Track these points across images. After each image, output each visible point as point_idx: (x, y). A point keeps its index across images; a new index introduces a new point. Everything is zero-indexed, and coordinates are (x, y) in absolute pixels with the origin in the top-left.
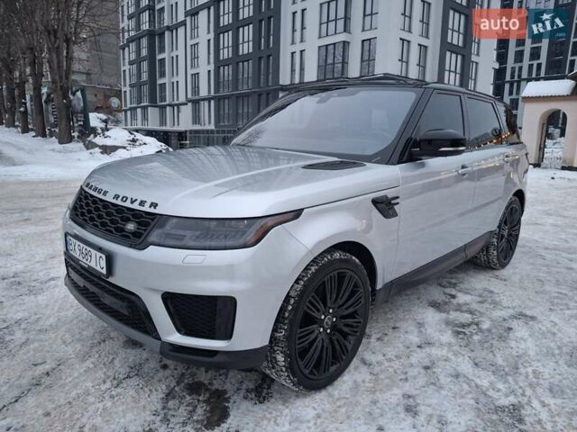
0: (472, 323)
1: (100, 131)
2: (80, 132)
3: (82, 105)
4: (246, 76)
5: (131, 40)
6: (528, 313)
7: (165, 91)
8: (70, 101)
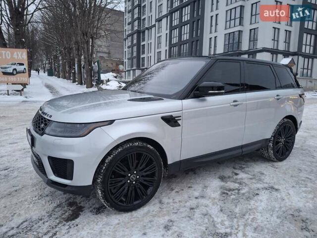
0: (237, 189)
1: (105, 82)
2: (96, 82)
3: (97, 69)
4: (185, 51)
5: (129, 36)
6: (276, 187)
7: (144, 62)
8: (92, 67)
